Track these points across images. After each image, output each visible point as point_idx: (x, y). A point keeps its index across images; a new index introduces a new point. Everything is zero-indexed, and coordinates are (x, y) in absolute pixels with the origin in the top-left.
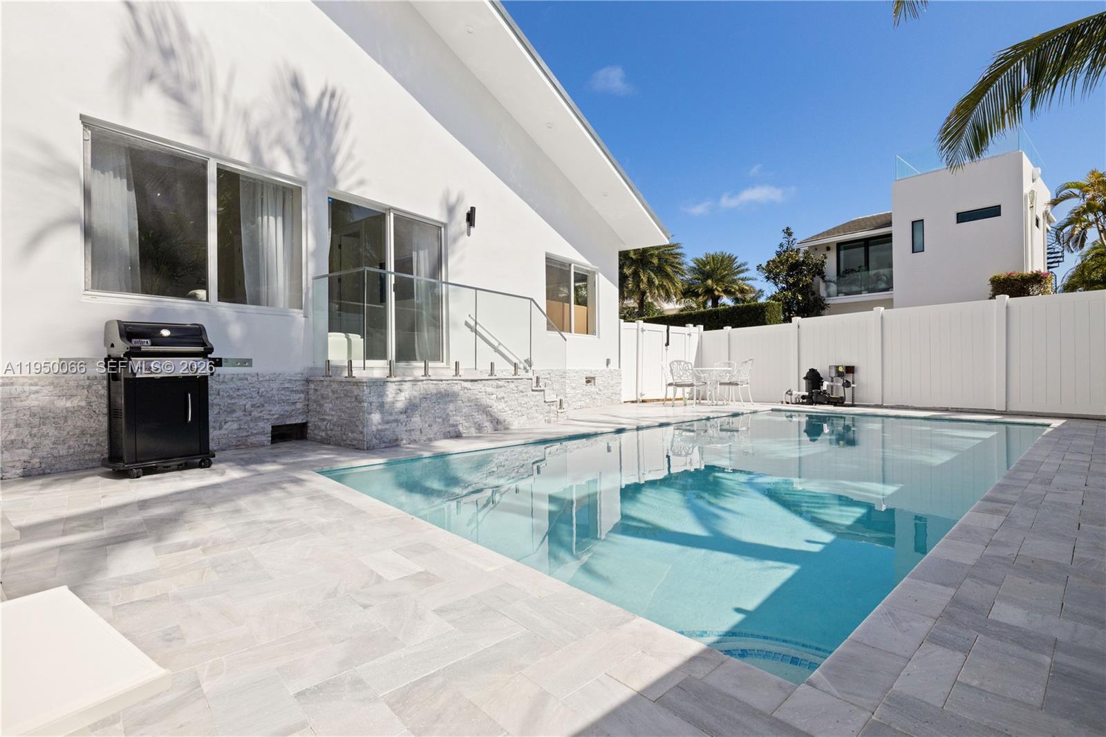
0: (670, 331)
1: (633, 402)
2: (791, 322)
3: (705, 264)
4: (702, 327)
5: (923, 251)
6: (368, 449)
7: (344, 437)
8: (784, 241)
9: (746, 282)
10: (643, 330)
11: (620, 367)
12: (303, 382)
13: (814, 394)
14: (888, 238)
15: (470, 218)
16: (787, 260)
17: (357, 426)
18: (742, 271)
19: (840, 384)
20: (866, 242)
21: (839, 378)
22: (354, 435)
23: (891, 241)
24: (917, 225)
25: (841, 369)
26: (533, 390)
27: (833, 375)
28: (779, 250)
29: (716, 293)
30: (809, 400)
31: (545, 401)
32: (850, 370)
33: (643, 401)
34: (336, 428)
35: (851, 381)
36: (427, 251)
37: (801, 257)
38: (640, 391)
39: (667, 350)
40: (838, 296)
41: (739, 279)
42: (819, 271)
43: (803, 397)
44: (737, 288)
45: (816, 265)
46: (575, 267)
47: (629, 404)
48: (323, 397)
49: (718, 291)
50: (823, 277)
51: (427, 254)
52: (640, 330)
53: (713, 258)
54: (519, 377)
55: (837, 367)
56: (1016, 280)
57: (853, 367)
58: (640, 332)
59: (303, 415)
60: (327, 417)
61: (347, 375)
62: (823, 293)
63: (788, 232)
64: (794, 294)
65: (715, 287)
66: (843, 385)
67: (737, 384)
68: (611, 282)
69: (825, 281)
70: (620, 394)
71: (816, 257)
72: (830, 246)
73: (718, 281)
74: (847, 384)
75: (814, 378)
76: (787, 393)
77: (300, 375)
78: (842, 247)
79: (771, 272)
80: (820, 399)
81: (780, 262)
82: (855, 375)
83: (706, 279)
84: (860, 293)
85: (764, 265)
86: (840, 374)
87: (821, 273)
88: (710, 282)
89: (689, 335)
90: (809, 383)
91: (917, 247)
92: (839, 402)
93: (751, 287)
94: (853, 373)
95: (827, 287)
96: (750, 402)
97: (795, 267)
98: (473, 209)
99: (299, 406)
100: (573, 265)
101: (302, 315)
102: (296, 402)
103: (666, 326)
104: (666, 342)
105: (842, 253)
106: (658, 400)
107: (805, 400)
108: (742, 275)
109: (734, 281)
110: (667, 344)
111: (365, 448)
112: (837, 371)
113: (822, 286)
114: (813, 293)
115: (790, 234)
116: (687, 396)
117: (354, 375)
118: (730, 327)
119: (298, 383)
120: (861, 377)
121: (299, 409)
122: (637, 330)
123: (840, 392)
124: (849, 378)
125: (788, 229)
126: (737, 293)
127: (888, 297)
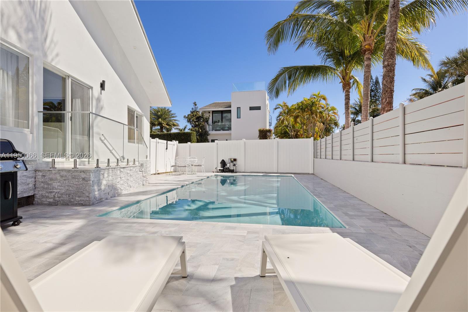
0: (168, 143)
1: (154, 174)
2: (214, 142)
3: (158, 112)
4: (178, 142)
5: (240, 118)
6: (92, 205)
7: (72, 200)
8: (194, 107)
9: (176, 122)
10: (158, 143)
11: (150, 159)
12: (33, 172)
13: (225, 169)
14: (230, 112)
15: (102, 86)
16: (196, 115)
17: (84, 193)
18: (173, 117)
19: (232, 165)
20: (222, 112)
21: (231, 163)
22: (81, 198)
23: (231, 113)
24: (239, 109)
25: (232, 160)
26: (140, 171)
27: (230, 162)
28: (192, 110)
29: (164, 125)
30: (223, 171)
31: (143, 176)
32: (235, 160)
33: (158, 174)
34: (63, 196)
35: (235, 164)
36: (80, 99)
37: (200, 114)
38: (157, 169)
39: (166, 151)
40: (212, 131)
41: (173, 120)
42: (207, 121)
43: (220, 170)
44: (172, 123)
45: (206, 118)
46: (137, 113)
47: (153, 175)
48: (51, 179)
49: (164, 124)
50: (208, 123)
51: (80, 101)
52: (157, 142)
53: (161, 110)
54: (129, 166)
55: (231, 159)
56: (265, 131)
57: (236, 159)
58: (157, 143)
59: (32, 190)
60: (55, 191)
61: (51, 167)
62: (208, 129)
63: (195, 104)
64: (199, 129)
65: (163, 122)
66: (233, 165)
67: (201, 166)
68: (148, 120)
69: (208, 125)
70: (150, 171)
71: (206, 115)
72: (210, 111)
73: (164, 119)
74: (234, 165)
75: (223, 163)
76: (215, 168)
77: (32, 168)
78: (214, 112)
79: (189, 119)
80: (227, 170)
81: (193, 115)
82: (237, 162)
83: (158, 119)
84: (220, 130)
85: (186, 116)
86: (232, 162)
87: (207, 122)
88: (160, 120)
89: (174, 145)
90: (222, 165)
91: (238, 117)
92: (232, 171)
93: (177, 124)
94: (236, 161)
95: (209, 127)
96: (202, 172)
97: (198, 118)
98: (104, 81)
99: (31, 185)
100: (135, 112)
101: (29, 132)
102: (29, 184)
103: (166, 141)
104: (166, 148)
105: (214, 114)
106: (163, 173)
107: (220, 171)
108: (174, 118)
109: (170, 121)
110: (167, 149)
111: (91, 204)
112: (231, 161)
113: (207, 126)
114: (204, 129)
115: (196, 105)
116: (172, 171)
117: (55, 167)
118: (190, 143)
119: (30, 172)
120: (238, 163)
121: (30, 187)
122: (156, 142)
123: (232, 168)
124: (235, 163)
125: (195, 102)
126: (172, 125)
127: (229, 133)
